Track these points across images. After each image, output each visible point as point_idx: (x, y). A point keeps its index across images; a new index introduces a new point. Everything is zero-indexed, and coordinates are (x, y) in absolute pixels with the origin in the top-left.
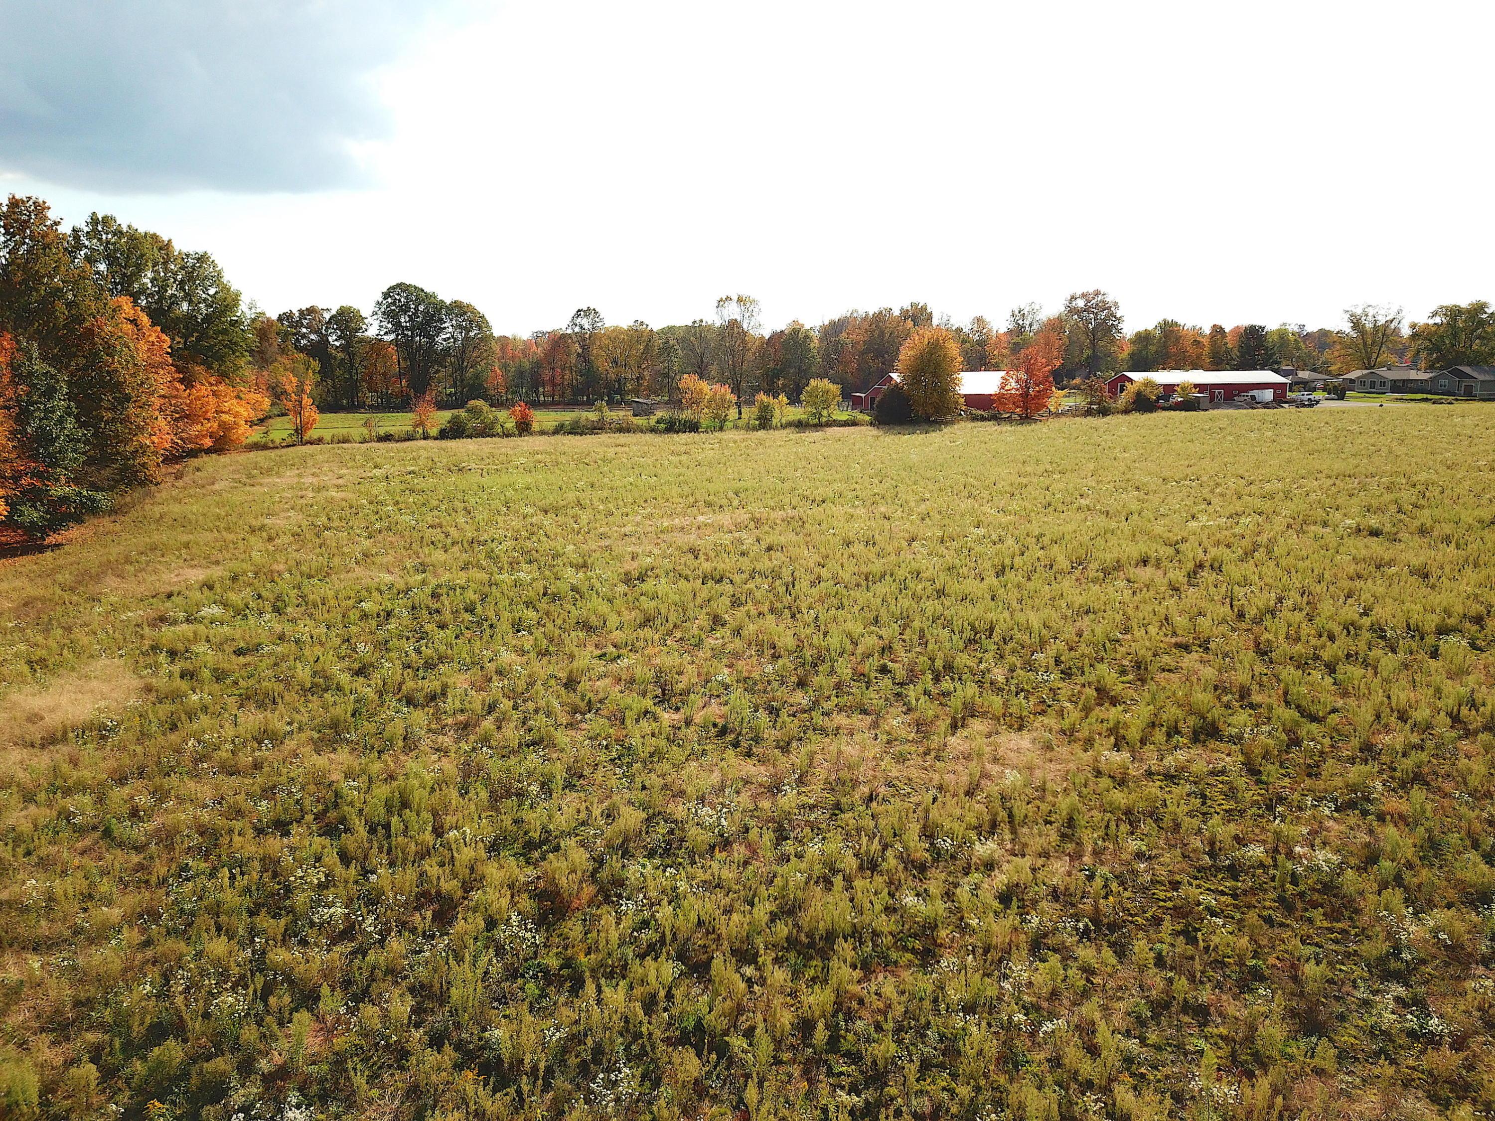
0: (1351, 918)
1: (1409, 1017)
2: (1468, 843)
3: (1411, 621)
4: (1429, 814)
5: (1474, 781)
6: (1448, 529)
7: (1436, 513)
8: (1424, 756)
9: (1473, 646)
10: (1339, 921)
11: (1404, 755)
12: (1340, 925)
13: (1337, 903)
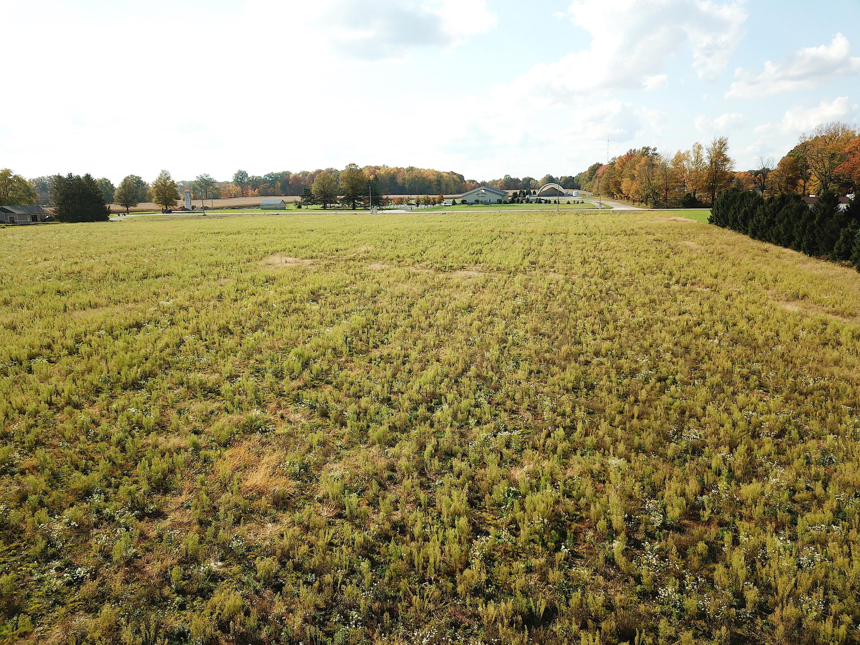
0: (19, 538)
1: (65, 575)
2: (73, 467)
3: (12, 356)
4: (49, 460)
5: (68, 434)
6: (20, 299)
7: (11, 291)
8: (38, 430)
9: (50, 361)
10: (12, 542)
11: (28, 432)
12: (14, 544)
13: (8, 532)
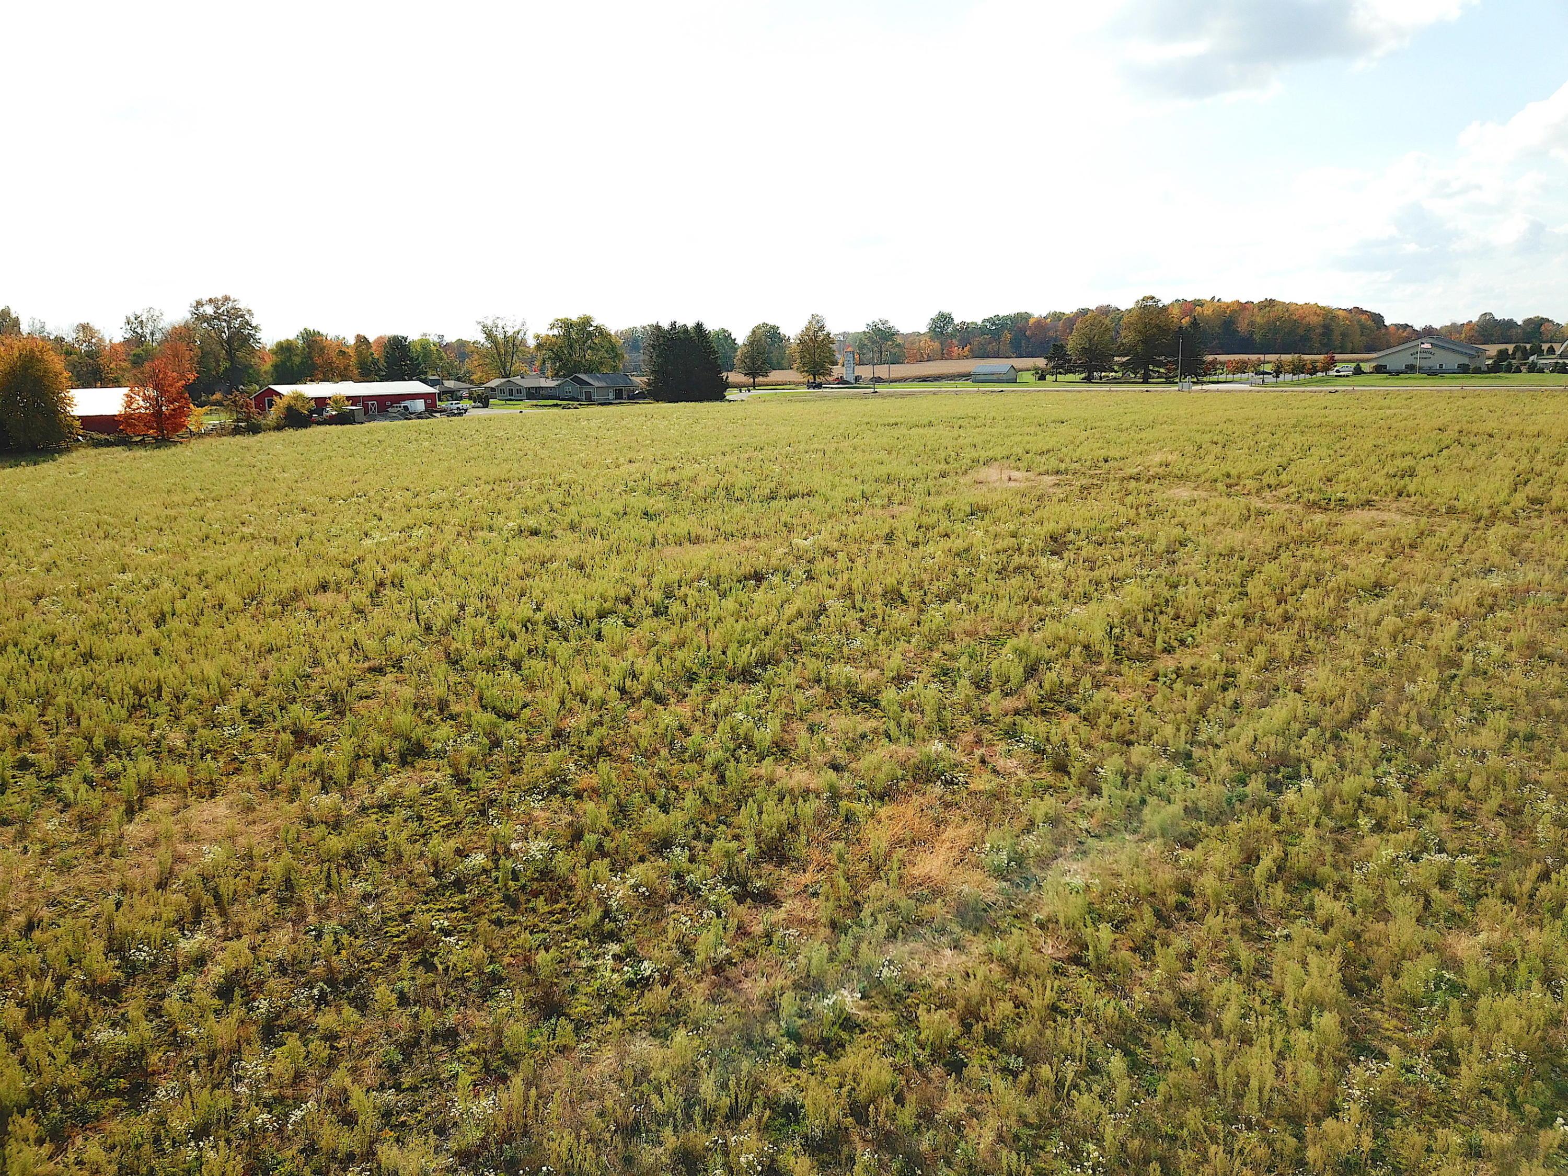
0: (567, 896)
1: (626, 968)
2: (647, 798)
3: (577, 610)
4: (615, 782)
5: (643, 743)
6: (592, 523)
7: (582, 509)
8: (603, 731)
9: (627, 624)
10: (557, 902)
11: (589, 733)
12: (559, 906)
13: (553, 885)
